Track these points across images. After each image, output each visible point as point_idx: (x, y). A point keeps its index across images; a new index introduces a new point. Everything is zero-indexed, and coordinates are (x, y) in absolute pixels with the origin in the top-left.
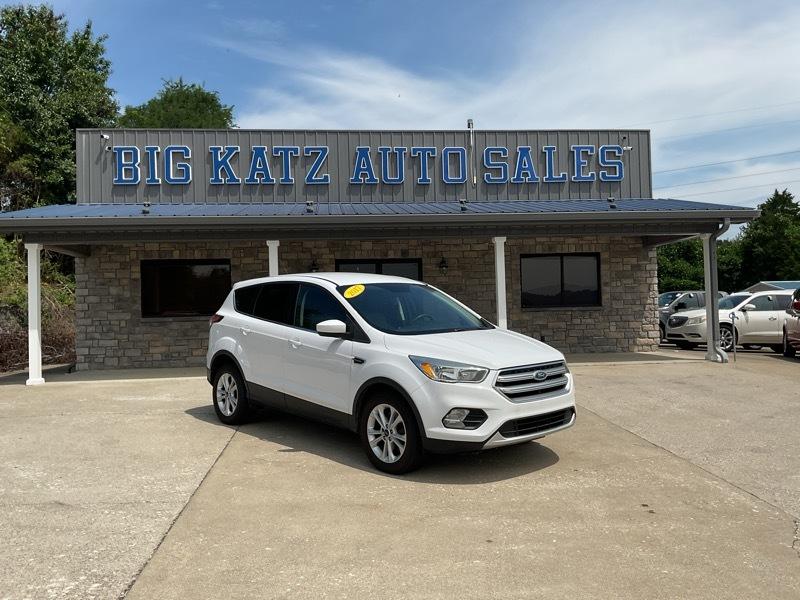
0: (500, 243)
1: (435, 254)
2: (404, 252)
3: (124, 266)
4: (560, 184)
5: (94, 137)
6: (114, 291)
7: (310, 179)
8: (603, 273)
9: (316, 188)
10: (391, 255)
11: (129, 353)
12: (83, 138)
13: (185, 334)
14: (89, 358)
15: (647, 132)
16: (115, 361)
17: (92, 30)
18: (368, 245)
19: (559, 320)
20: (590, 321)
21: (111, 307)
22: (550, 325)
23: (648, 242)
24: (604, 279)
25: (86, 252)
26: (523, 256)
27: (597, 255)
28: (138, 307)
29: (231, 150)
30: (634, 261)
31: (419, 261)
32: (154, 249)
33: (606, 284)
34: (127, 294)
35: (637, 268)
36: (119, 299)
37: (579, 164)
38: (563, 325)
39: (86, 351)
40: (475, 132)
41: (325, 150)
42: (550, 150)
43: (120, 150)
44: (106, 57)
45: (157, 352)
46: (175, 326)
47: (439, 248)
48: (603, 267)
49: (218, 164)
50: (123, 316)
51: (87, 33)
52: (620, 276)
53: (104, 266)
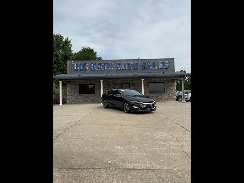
0: (143, 80)
1: (132, 83)
2: (127, 82)
3: (76, 85)
4: (156, 69)
5: (70, 62)
6: (74, 89)
7: (109, 69)
8: (165, 86)
9: (110, 70)
10: (124, 83)
11: (76, 101)
12: (68, 62)
13: (86, 97)
14: (69, 102)
15: (174, 59)
16: (74, 102)
17: (68, 38)
18: (120, 81)
19: (156, 95)
20: (163, 95)
21: (73, 92)
22: (155, 96)
23: (174, 80)
24: (165, 87)
25: (69, 82)
26: (149, 83)
27: (164, 83)
28: (78, 92)
29: (95, 64)
30: (171, 84)
31: (129, 84)
32: (81, 82)
33: (165, 88)
34: (76, 90)
35: (172, 85)
36: (75, 91)
37: (160, 65)
38: (157, 96)
39: (69, 100)
40: (140, 59)
41: (112, 63)
42: (154, 63)
43: (75, 64)
44: (71, 44)
45: (82, 100)
46: (85, 96)
47: (133, 81)
48: (165, 85)
49: (92, 66)
50: (76, 94)
51: (68, 39)
52: (168, 87)
53: (72, 85)
